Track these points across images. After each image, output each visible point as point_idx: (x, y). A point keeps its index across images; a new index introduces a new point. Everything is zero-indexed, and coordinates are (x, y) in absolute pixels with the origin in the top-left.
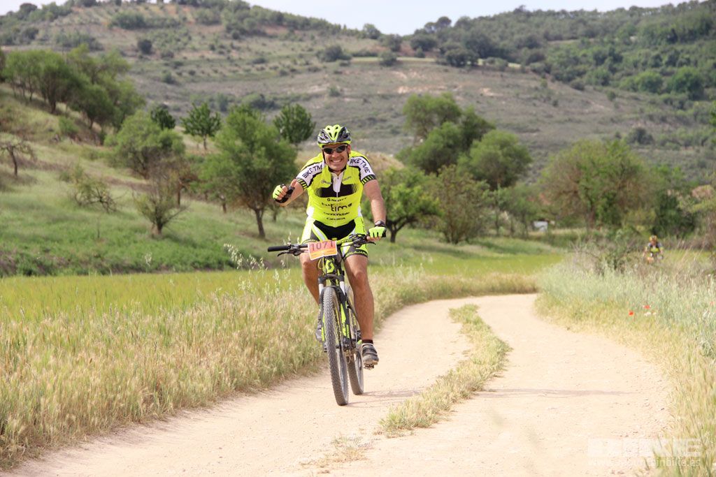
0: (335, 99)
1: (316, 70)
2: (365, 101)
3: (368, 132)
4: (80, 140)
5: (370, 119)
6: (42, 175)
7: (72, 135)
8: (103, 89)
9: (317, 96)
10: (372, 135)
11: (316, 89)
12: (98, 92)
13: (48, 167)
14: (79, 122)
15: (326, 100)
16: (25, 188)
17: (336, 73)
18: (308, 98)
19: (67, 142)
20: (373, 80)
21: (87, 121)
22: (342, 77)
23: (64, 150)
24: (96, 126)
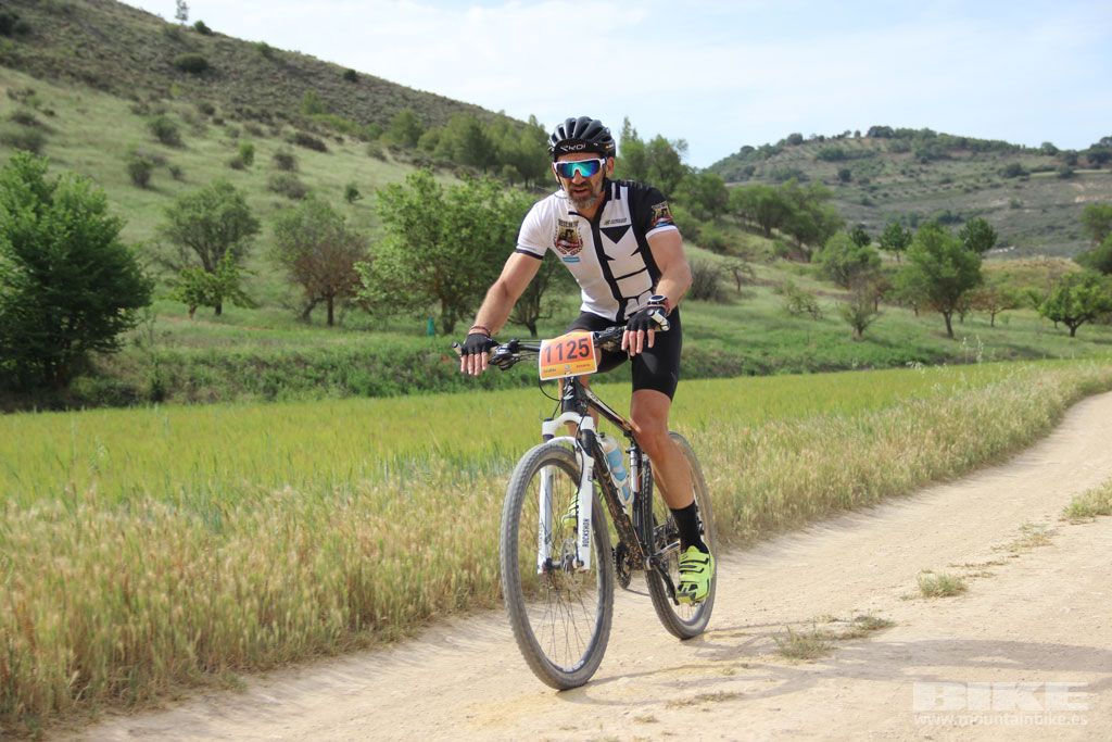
0: (1016, 211)
1: (997, 186)
2: (1044, 211)
3: (1047, 238)
4: (791, 259)
5: (1049, 227)
6: (761, 291)
7: (784, 255)
8: (810, 215)
9: (999, 209)
10: (1050, 241)
11: (998, 203)
12: (805, 217)
13: (765, 283)
14: (789, 244)
15: (1008, 212)
16: (747, 301)
17: (1017, 187)
18: (991, 211)
19: (780, 261)
20: (1051, 191)
21: (796, 243)
22: (1022, 191)
23: (778, 268)
24: (804, 246)
